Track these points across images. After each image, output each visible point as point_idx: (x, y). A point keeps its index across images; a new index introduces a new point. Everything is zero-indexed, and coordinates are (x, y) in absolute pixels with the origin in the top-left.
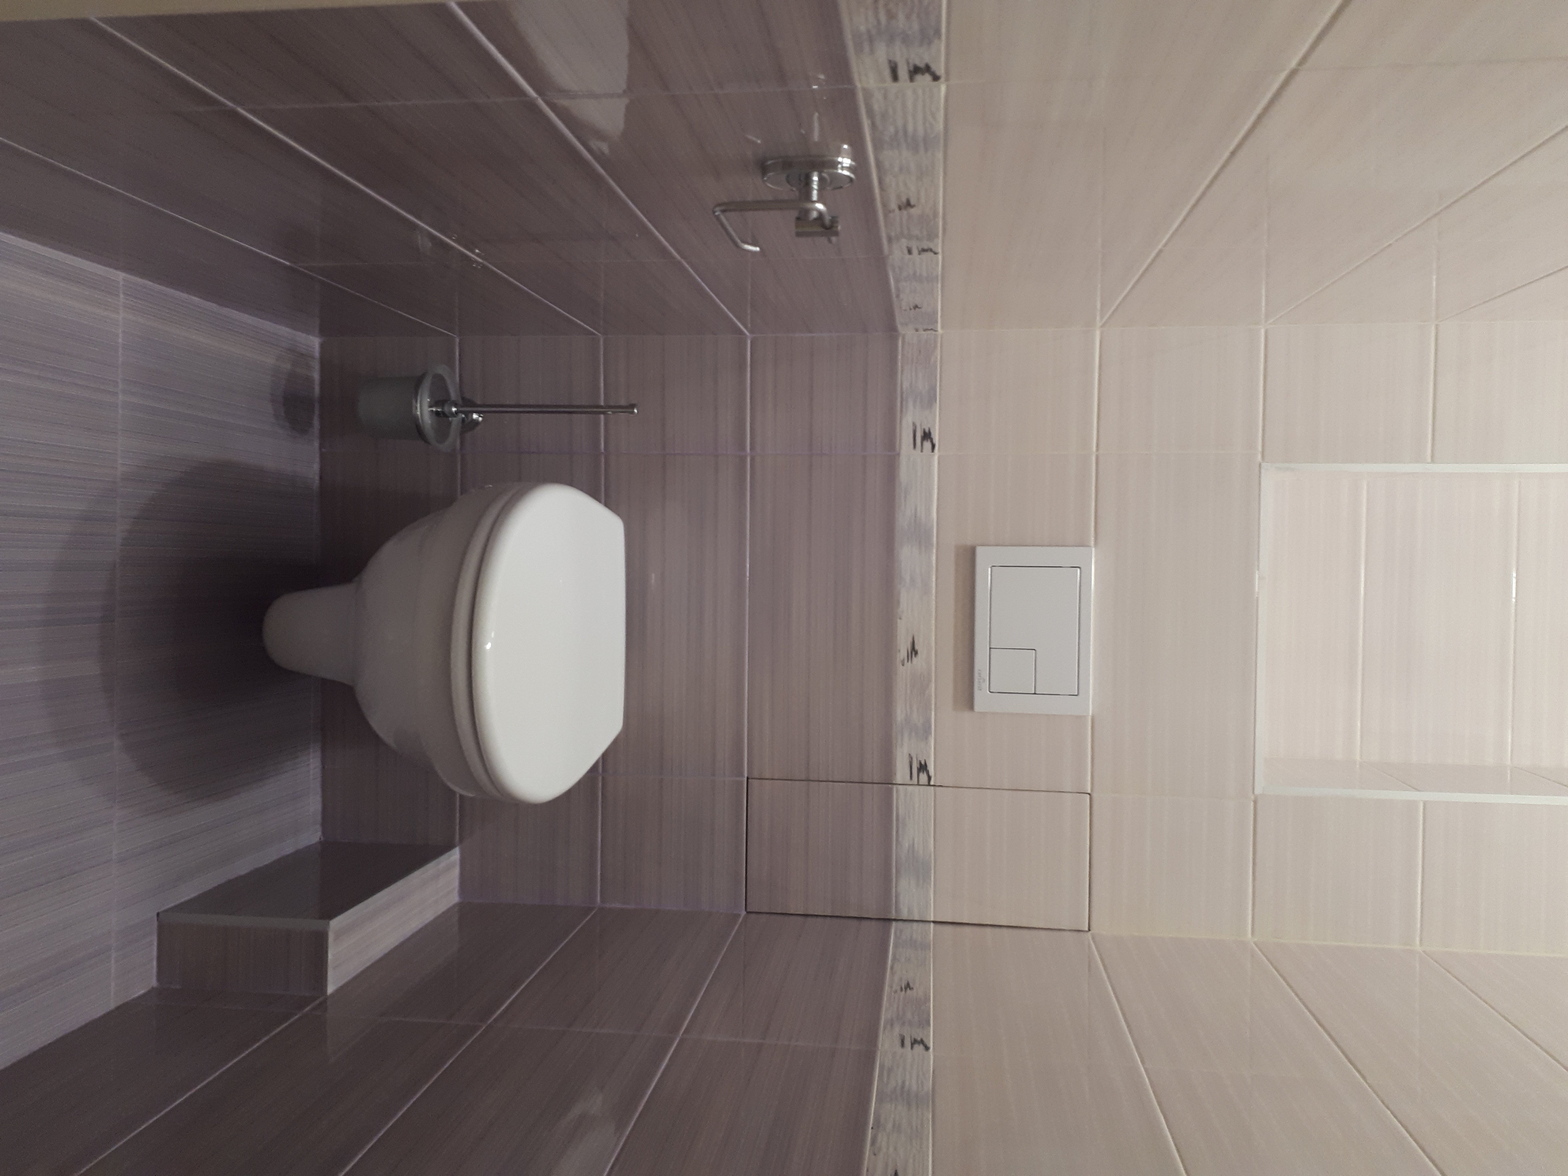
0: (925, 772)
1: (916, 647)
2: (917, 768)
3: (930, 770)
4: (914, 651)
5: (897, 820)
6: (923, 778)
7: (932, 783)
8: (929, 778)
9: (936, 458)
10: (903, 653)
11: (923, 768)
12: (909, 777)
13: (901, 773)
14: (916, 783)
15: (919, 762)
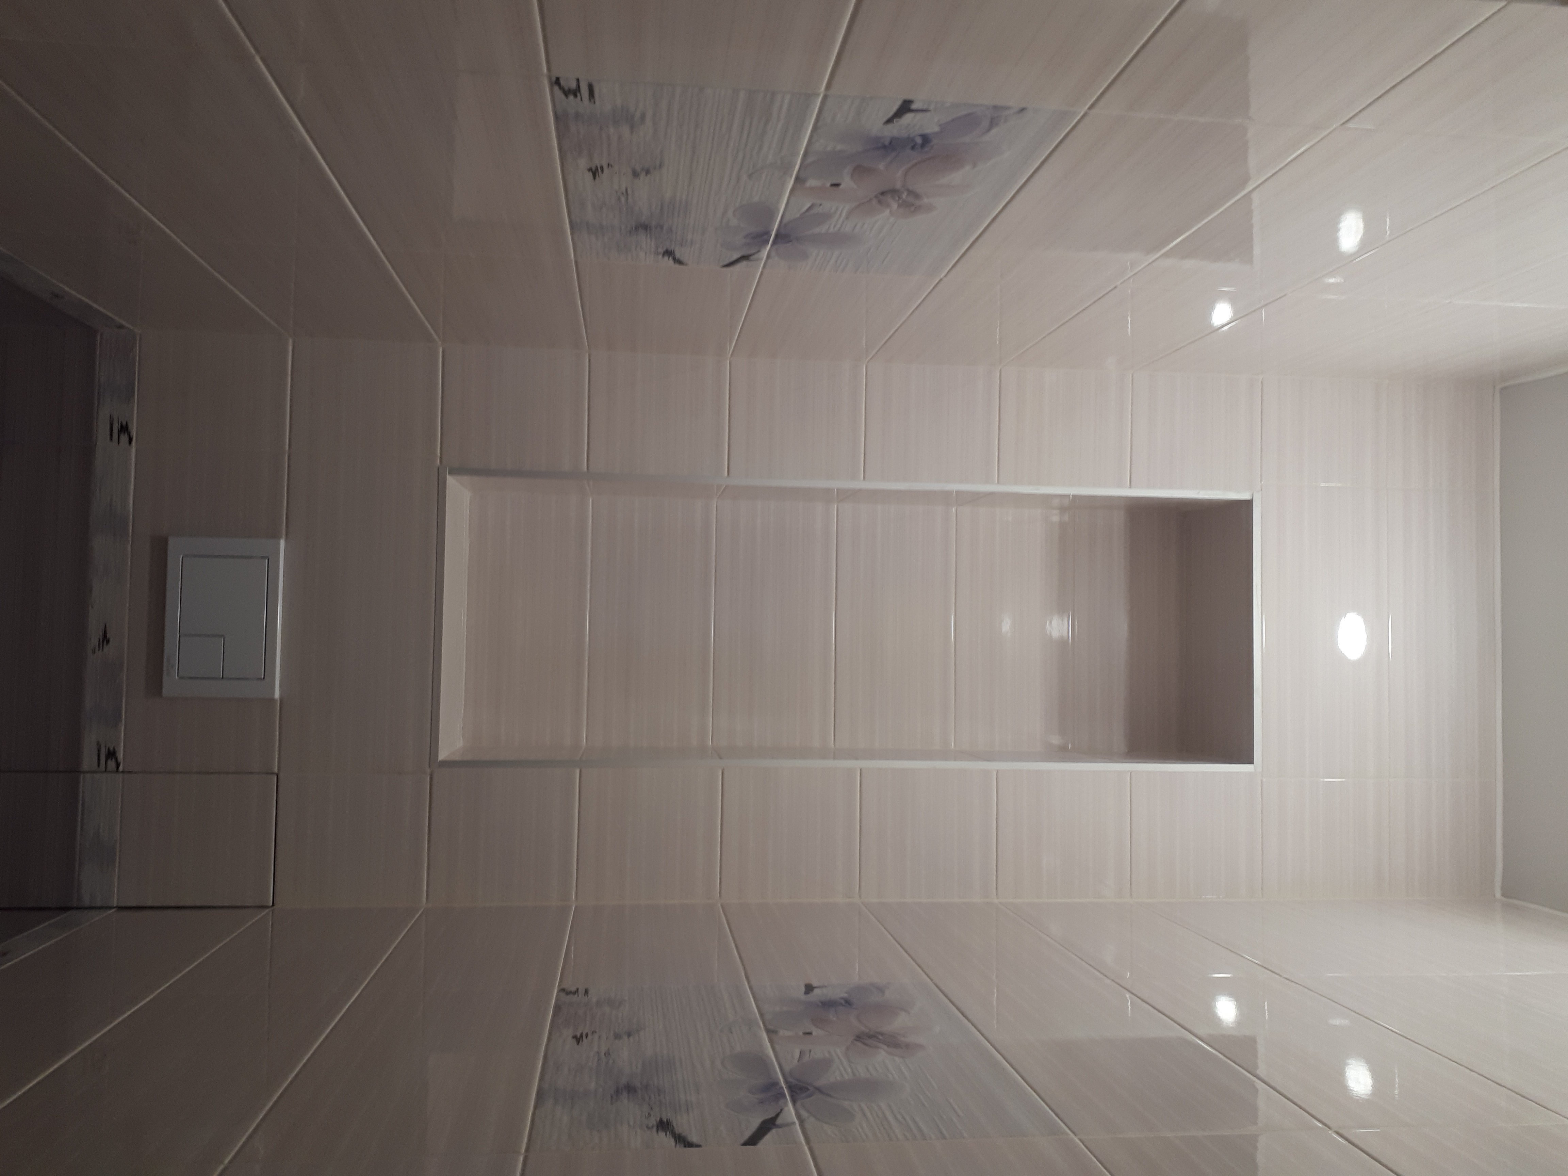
0: (113, 760)
1: (108, 636)
2: (106, 755)
3: (118, 757)
4: (105, 639)
5: (83, 805)
6: (112, 764)
7: (121, 768)
8: (118, 765)
9: (134, 450)
10: (94, 641)
11: (111, 754)
12: (96, 763)
13: (88, 760)
14: (104, 769)
15: (107, 749)
